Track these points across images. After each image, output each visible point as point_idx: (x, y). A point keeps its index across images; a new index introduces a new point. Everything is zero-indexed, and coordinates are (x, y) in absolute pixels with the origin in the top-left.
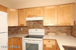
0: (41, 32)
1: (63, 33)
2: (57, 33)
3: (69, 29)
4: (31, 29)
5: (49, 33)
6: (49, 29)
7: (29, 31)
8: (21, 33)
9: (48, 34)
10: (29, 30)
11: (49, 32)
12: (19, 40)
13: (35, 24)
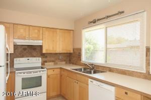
0: (37, 61)
2: (56, 62)
3: (68, 56)
5: (46, 62)
6: (46, 57)
7: (15, 62)
13: (25, 49)
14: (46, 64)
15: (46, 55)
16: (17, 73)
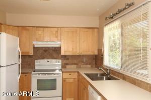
0: (57, 64)
1: (87, 64)
2: (79, 64)
3: (94, 59)
4: (39, 60)
6: (68, 59)
9: (66, 67)
10: (36, 61)
11: (67, 64)
12: (26, 76)
13: (45, 51)
14: (67, 66)
15: (67, 57)
16: (33, 74)
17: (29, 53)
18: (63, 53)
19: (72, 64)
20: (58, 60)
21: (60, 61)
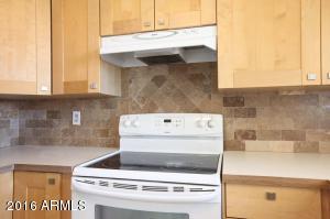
4: (133, 117)
8: (71, 145)
11: (250, 135)
12: (52, 182)
17: (85, 83)
18: (226, 81)
19: (274, 135)
20: (206, 117)
21: (218, 119)
